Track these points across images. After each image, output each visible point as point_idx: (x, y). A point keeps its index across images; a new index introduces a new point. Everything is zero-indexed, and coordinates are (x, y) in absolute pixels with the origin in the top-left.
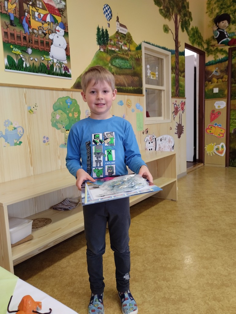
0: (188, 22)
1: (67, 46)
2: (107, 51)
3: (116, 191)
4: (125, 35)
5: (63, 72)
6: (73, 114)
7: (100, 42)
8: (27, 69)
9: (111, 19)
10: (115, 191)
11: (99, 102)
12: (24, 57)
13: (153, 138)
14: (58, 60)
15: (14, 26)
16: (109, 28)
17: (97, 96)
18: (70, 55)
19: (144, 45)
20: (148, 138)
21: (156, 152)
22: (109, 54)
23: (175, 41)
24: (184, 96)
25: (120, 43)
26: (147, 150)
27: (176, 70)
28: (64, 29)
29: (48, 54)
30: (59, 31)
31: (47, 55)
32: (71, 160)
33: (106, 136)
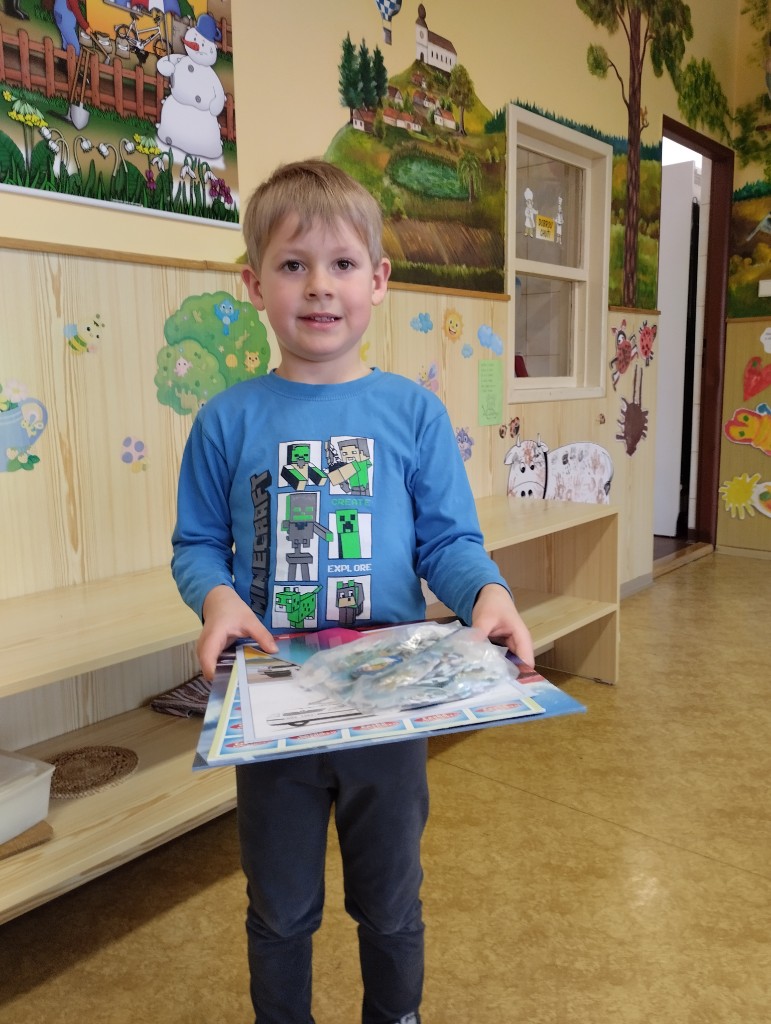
0: (677, 41)
1: (226, 103)
2: (379, 130)
3: (366, 702)
4: (447, 74)
5: (209, 201)
6: (242, 359)
7: (352, 94)
8: (64, 184)
9: (395, 13)
10: (357, 697)
11: (316, 309)
12: (56, 136)
13: (538, 450)
14: (188, 155)
15: (19, 17)
16: (388, 46)
17: (309, 284)
18: (235, 138)
19: (515, 117)
20: (519, 452)
21: (546, 505)
22: (383, 143)
23: (629, 106)
24: (655, 305)
25: (427, 104)
26: (514, 495)
27: (627, 212)
28: (215, 41)
29: (151, 132)
30: (195, 47)
31: (145, 135)
32: (191, 549)
33: (337, 450)
